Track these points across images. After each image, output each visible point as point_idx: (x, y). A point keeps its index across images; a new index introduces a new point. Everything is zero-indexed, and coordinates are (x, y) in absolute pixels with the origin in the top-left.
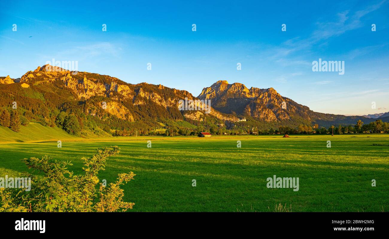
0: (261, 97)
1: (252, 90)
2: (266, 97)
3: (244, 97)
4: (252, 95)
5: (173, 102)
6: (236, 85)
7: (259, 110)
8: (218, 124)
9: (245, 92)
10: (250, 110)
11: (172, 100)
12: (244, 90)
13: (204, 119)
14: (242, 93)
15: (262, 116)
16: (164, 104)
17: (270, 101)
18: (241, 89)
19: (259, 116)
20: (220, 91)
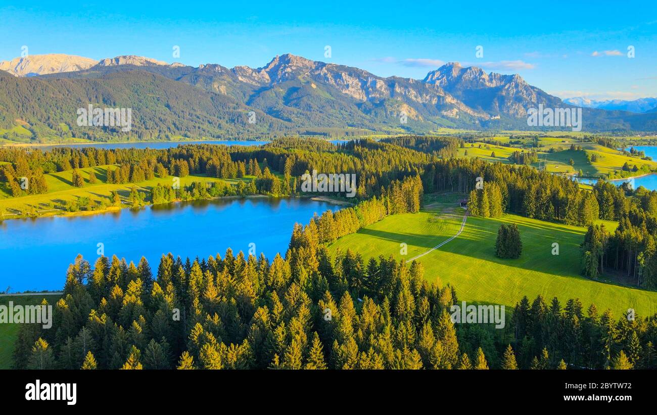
0: (506, 87)
1: (491, 77)
2: (513, 88)
3: (483, 84)
4: (492, 83)
5: (428, 97)
6: (473, 70)
7: (509, 104)
8: (473, 122)
9: (484, 79)
10: (497, 105)
11: (427, 96)
12: (483, 76)
13: (460, 116)
14: (481, 80)
15: (511, 112)
16: (419, 99)
17: (518, 92)
18: (479, 75)
19: (508, 111)
20: (452, 77)
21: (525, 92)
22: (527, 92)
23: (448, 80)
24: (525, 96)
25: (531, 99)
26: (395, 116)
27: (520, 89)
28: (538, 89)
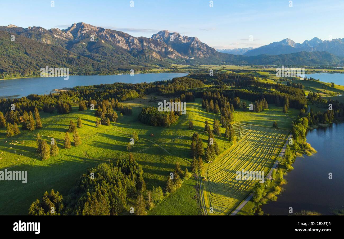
0: (193, 43)
1: (184, 38)
2: (196, 44)
3: (181, 41)
4: (185, 41)
5: (160, 48)
6: (175, 34)
7: (196, 52)
8: (182, 60)
9: (181, 39)
10: (191, 52)
11: (159, 47)
12: (180, 38)
13: (176, 58)
14: (180, 39)
15: (197, 55)
16: (156, 49)
17: (198, 46)
18: (178, 37)
19: (196, 55)
20: (165, 37)
21: (201, 46)
22: (202, 45)
23: (163, 39)
24: (201, 48)
25: (204, 49)
26: (150, 58)
27: (199, 44)
28: (206, 44)
